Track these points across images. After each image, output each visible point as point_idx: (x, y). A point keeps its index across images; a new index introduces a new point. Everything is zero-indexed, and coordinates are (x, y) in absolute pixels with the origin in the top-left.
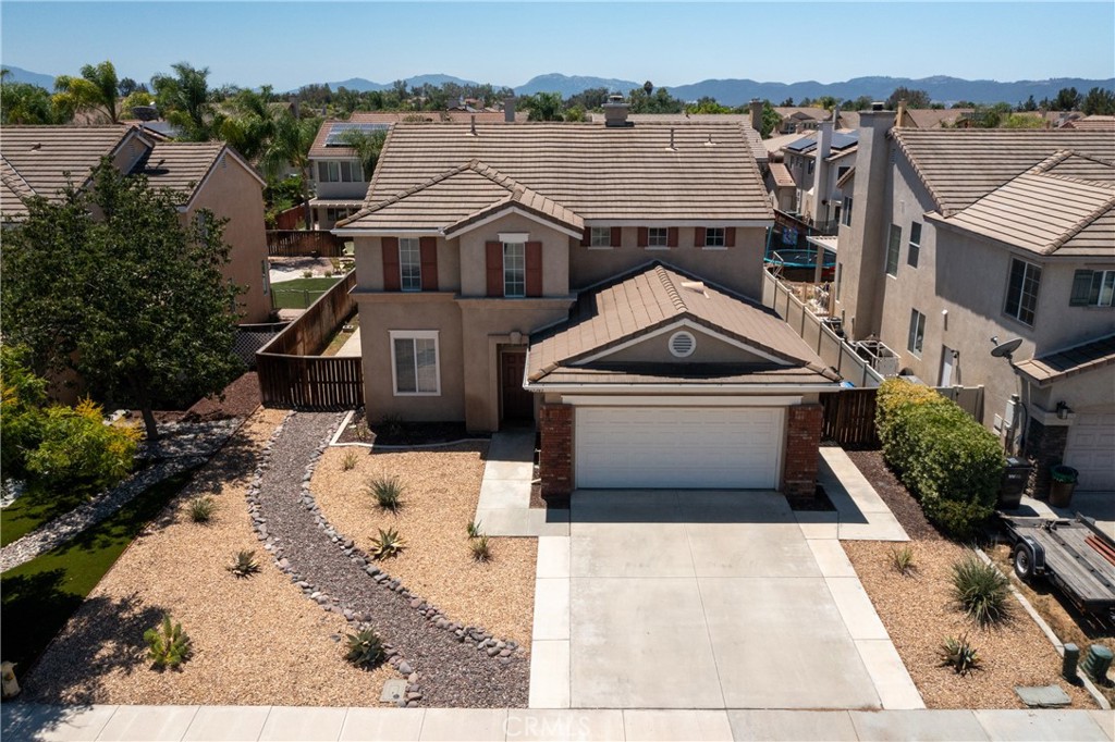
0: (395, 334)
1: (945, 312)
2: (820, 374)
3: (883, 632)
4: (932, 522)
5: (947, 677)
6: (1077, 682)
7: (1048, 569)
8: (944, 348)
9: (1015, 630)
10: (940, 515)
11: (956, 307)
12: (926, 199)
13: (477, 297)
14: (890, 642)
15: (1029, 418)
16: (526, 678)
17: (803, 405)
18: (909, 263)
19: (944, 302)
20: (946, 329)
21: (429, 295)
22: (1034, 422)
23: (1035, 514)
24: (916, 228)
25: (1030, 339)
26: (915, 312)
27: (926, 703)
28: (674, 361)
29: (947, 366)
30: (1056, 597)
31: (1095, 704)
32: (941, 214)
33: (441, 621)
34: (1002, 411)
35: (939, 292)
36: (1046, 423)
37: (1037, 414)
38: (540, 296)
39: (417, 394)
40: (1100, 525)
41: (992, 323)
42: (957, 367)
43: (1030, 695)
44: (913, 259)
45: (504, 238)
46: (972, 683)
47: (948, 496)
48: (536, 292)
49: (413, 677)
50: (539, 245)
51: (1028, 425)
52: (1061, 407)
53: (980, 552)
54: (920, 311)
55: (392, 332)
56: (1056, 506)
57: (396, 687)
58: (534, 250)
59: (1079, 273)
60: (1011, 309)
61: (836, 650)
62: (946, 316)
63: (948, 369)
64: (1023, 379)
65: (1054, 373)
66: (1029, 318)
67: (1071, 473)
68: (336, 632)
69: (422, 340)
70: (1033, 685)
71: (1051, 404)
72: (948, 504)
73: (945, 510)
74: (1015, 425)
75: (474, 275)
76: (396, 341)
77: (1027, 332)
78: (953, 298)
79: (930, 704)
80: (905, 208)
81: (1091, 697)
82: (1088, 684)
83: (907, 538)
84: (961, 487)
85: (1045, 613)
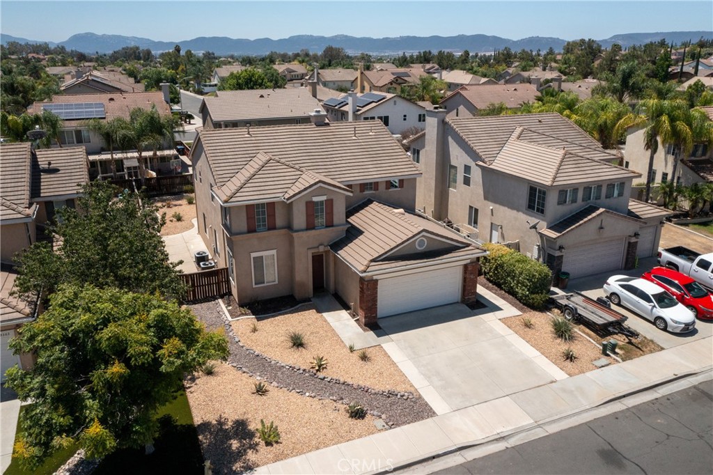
0: (253, 255)
1: (491, 208)
2: (478, 249)
3: (538, 353)
4: (524, 304)
5: (568, 363)
6: (608, 355)
7: (580, 315)
8: (492, 223)
9: (579, 341)
10: (531, 301)
11: (497, 206)
12: (475, 156)
13: (302, 230)
14: (543, 356)
15: (546, 254)
16: (427, 405)
17: (471, 263)
18: (464, 183)
19: (490, 203)
20: (492, 215)
21: (271, 232)
22: (549, 255)
23: (558, 294)
24: (467, 169)
25: (543, 220)
26: (471, 207)
27: (569, 375)
28: (418, 251)
29: (494, 232)
30: (584, 325)
31: (617, 361)
32: (486, 163)
33: (373, 391)
34: (531, 251)
35: (486, 198)
36: (556, 255)
37: (552, 252)
38: (332, 226)
39: (265, 284)
40: (583, 293)
41: (520, 213)
42: (502, 233)
43: (598, 363)
44: (467, 181)
45: (315, 199)
46: (577, 363)
47: (532, 293)
48: (330, 224)
49: (384, 416)
50: (332, 200)
51: (546, 256)
52: (561, 248)
53: (548, 313)
54: (474, 207)
55: (251, 254)
56: (563, 288)
57: (380, 423)
58: (330, 203)
59: (560, 191)
60: (531, 206)
61: (527, 363)
62: (492, 210)
63: (495, 234)
64: (541, 237)
65: (559, 234)
66: (542, 211)
67: (567, 274)
68: (334, 407)
69: (268, 256)
70: (595, 360)
71: (557, 248)
72: (533, 296)
73: (533, 299)
74: (539, 257)
75: (299, 219)
76: (254, 258)
77: (543, 218)
78: (495, 202)
79: (570, 375)
80: (458, 157)
81: (614, 359)
82: (612, 355)
83: (521, 313)
84: (536, 288)
85: (584, 332)
